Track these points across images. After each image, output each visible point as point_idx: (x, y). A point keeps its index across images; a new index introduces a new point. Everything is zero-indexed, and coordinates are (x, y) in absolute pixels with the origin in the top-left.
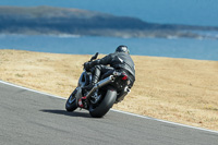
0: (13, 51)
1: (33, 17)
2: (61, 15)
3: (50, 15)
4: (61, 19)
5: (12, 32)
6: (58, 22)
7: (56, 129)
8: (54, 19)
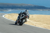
0: (15, 14)
1: (20, 6)
2: (26, 5)
3: (24, 6)
4: (26, 6)
5: (15, 9)
6: (26, 7)
7: (25, 31)
8: (25, 6)
